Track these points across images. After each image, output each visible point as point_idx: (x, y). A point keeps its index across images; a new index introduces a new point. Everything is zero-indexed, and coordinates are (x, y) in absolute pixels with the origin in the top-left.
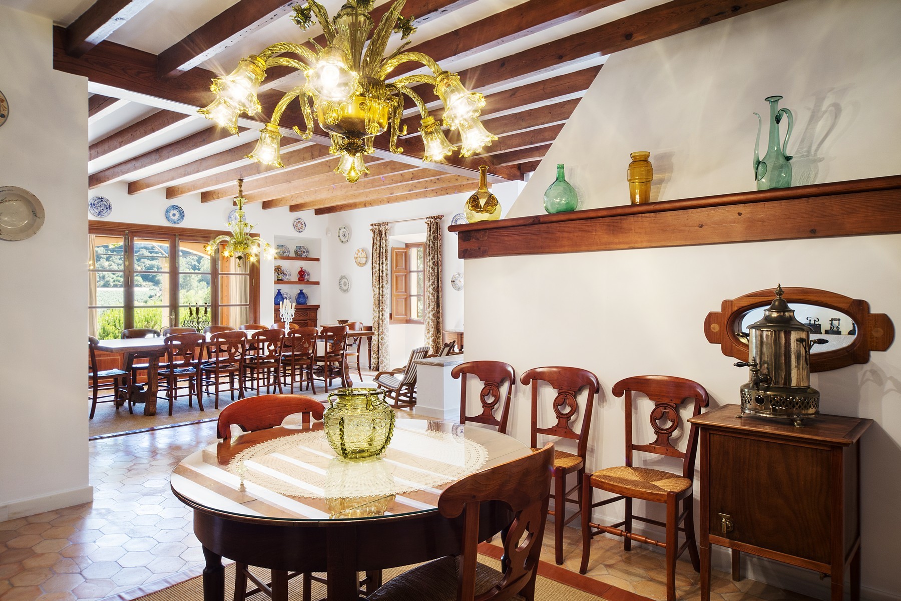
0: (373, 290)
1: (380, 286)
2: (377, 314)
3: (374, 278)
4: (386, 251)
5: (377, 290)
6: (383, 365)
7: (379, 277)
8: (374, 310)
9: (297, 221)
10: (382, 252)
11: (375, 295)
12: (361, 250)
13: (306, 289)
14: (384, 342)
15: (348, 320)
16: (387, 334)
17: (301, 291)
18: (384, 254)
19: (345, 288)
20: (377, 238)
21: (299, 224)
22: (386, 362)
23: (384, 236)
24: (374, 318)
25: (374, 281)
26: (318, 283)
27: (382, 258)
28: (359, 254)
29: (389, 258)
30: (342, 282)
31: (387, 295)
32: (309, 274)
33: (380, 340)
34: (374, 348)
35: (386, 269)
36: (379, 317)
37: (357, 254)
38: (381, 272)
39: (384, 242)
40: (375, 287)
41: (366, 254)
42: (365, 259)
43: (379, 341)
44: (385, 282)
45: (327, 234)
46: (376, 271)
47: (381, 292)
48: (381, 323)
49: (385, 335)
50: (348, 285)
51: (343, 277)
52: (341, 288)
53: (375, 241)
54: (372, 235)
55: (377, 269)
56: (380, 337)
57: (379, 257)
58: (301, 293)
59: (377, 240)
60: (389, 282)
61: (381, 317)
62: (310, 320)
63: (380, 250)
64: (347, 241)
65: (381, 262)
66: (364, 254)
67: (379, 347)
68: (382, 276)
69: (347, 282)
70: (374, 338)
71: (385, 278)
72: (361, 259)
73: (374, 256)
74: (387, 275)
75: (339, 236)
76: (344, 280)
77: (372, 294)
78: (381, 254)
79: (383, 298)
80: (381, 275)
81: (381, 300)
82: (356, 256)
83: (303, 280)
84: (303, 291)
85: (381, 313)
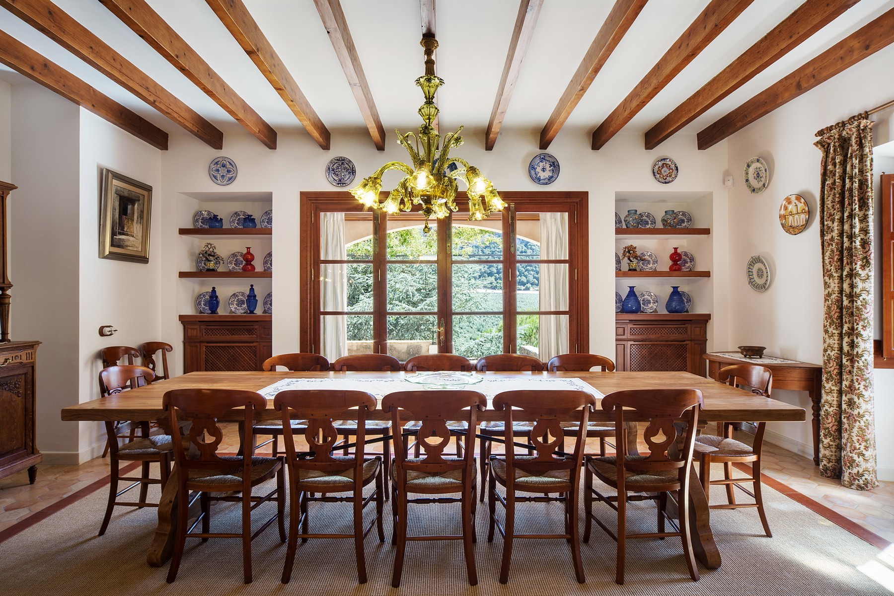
0: (825, 283)
1: (845, 273)
2: (834, 342)
3: (827, 254)
4: (863, 184)
5: (834, 285)
6: (855, 471)
7: (841, 252)
8: (826, 331)
9: (660, 164)
10: (851, 190)
11: (829, 295)
12: (793, 198)
13: (684, 285)
14: (856, 412)
15: (765, 348)
16: (866, 394)
17: (675, 288)
18: (856, 193)
19: (760, 281)
20: (834, 159)
21: (665, 169)
22: (864, 465)
23: (855, 147)
24: (825, 350)
25: (827, 261)
26: (707, 274)
27: (850, 204)
28: (790, 207)
29: (872, 203)
30: (755, 270)
31: (864, 296)
32: (692, 259)
33: (844, 406)
34: (829, 423)
35: (861, 230)
36: (841, 349)
37: (786, 208)
38: (845, 240)
39: (856, 162)
40: (831, 276)
41: (806, 203)
42: (804, 217)
43: (840, 406)
44: (859, 263)
45: (724, 183)
46: (832, 239)
47: (846, 286)
48: (848, 363)
49: (860, 396)
50: (765, 275)
51: (757, 260)
52: (751, 282)
53: (830, 167)
54: (819, 154)
55: (835, 234)
56: (844, 398)
57: (842, 203)
58: (675, 292)
59: (834, 165)
60: (872, 262)
61: (846, 348)
62: (691, 340)
63: (844, 185)
64: (764, 185)
65: (846, 214)
66: (801, 206)
67: (840, 423)
68: (850, 249)
69: (764, 270)
70: (829, 398)
71: (860, 253)
72: (796, 216)
73: (829, 203)
74: (865, 244)
75: (747, 180)
76: (758, 266)
77: (822, 293)
78: (847, 194)
79: (852, 301)
80: (846, 244)
81: (848, 308)
82: (783, 212)
83: (679, 269)
84: (679, 290)
85: (846, 339)
